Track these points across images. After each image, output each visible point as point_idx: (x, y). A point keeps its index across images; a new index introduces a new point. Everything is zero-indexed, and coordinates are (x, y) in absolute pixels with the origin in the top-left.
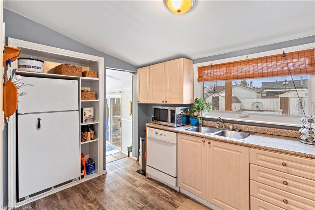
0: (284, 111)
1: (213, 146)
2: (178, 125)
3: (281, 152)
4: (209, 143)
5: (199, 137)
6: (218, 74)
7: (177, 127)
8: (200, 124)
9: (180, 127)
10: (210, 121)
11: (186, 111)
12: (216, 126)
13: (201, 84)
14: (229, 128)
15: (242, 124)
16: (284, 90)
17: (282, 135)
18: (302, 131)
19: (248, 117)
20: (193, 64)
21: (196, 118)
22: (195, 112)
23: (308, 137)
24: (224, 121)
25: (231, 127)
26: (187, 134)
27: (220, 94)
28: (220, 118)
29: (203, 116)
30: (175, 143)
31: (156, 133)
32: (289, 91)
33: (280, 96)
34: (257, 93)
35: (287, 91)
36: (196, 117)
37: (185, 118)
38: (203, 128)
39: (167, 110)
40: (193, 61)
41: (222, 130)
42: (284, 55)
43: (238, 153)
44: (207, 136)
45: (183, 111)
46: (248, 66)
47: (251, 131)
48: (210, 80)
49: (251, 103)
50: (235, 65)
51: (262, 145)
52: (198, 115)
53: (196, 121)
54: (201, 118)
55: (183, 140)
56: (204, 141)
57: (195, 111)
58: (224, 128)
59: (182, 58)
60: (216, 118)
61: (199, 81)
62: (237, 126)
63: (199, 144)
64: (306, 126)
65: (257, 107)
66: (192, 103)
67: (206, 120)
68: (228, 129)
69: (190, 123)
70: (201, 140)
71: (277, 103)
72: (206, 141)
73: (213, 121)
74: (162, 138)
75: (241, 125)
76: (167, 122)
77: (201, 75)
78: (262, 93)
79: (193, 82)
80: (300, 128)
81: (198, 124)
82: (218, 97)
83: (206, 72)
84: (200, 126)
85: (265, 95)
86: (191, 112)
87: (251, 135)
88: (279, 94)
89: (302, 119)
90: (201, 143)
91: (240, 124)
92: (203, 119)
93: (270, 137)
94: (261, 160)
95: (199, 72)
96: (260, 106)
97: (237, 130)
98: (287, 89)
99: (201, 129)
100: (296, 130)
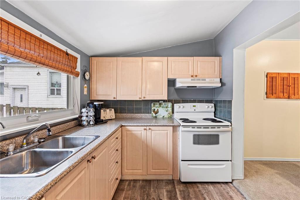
19: (37, 120)
42: (68, 55)
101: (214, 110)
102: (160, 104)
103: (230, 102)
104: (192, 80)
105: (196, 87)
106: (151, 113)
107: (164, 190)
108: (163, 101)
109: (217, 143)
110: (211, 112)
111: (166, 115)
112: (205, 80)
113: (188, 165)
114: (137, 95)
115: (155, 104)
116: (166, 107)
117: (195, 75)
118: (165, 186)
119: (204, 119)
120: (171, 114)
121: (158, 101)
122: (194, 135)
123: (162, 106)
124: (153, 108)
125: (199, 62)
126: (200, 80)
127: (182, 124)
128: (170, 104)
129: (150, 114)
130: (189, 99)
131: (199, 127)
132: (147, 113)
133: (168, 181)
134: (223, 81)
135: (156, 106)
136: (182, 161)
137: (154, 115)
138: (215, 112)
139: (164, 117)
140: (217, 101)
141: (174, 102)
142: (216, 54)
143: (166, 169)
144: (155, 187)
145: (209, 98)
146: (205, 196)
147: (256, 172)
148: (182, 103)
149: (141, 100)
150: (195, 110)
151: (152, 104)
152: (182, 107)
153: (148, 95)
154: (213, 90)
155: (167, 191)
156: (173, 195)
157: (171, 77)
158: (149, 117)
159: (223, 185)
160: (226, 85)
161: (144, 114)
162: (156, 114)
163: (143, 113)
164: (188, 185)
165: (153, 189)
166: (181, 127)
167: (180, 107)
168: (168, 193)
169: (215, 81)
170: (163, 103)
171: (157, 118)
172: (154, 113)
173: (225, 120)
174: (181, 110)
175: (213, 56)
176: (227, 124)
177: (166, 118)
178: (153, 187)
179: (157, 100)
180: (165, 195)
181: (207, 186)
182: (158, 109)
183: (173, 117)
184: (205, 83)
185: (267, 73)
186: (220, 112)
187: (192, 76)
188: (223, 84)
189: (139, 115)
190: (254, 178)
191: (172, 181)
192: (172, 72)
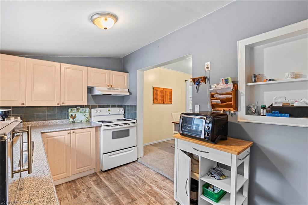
101: (124, 112)
102: (78, 110)
103: (135, 106)
104: (108, 89)
105: (111, 94)
106: (68, 118)
107: (91, 181)
108: (80, 107)
109: (128, 135)
110: (121, 114)
111: (84, 119)
112: (118, 89)
113: (109, 156)
114: (54, 101)
115: (73, 110)
116: (84, 112)
117: (110, 85)
118: (90, 179)
119: (117, 120)
120: (89, 118)
121: (76, 106)
122: (113, 132)
123: (80, 111)
124: (70, 114)
125: (113, 75)
126: (114, 89)
127: (103, 124)
128: (88, 110)
129: (67, 120)
130: (104, 105)
131: (116, 125)
132: (63, 119)
133: (91, 175)
134: (130, 91)
135: (73, 111)
136: (104, 154)
137: (72, 120)
138: (124, 114)
139: (82, 121)
140: (125, 106)
141: (91, 107)
142: (125, 71)
143: (90, 165)
144: (81, 183)
145: (119, 103)
146: (123, 173)
147: (149, 151)
148: (98, 108)
149: (59, 105)
150: (110, 113)
151: (69, 109)
152: (99, 111)
153: (67, 100)
154: (122, 98)
155: (94, 181)
156: (99, 181)
157: (90, 85)
158: (65, 123)
159: (132, 164)
160: (133, 94)
161: (60, 120)
162: (73, 119)
163: (58, 119)
164: (108, 172)
165: (80, 184)
166: (102, 127)
167: (97, 111)
168: (95, 182)
169: (125, 91)
170: (81, 109)
171: (74, 123)
172: (71, 119)
173: (132, 119)
174: (98, 114)
175: (122, 72)
176: (133, 121)
177: (84, 122)
178: (79, 183)
179: (74, 106)
180: (93, 184)
181: (122, 168)
182: (76, 114)
183: (91, 121)
184: (117, 92)
185: (154, 87)
186: (128, 114)
187: (108, 86)
188: (131, 94)
189: (53, 121)
190: (148, 154)
191: (95, 174)
192: (91, 81)
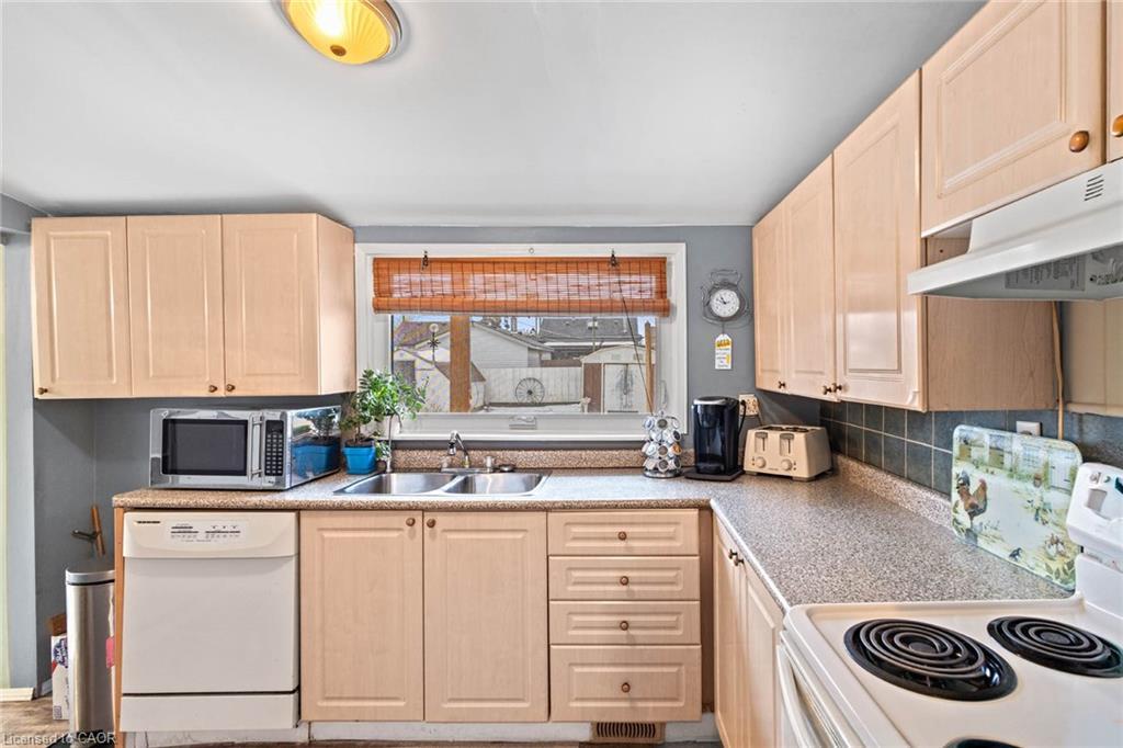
0: (592, 401)
1: (445, 531)
2: (297, 480)
3: (616, 507)
4: (432, 524)
5: (395, 509)
6: (448, 289)
7: (292, 488)
8: (385, 463)
9: (306, 486)
10: (420, 449)
11: (323, 421)
12: (441, 464)
13: (386, 320)
14: (483, 467)
15: (519, 450)
16: (591, 344)
17: (611, 465)
18: (649, 449)
19: (533, 427)
20: (355, 242)
21: (371, 446)
22: (365, 423)
23: (659, 461)
24: (468, 447)
25: (489, 462)
26: (345, 509)
27: (421, 353)
28: (458, 436)
29: (397, 435)
30: (292, 552)
31: (184, 530)
32: (600, 347)
33: (585, 360)
34: (530, 349)
35: (598, 348)
36: (369, 439)
37: (324, 449)
38: (396, 480)
39: (245, 423)
40: (354, 232)
41: (461, 474)
42: (614, 263)
43: (519, 536)
44: (424, 503)
45: (313, 421)
46: (533, 277)
47: (541, 465)
48: (421, 310)
49: (513, 379)
50: (499, 268)
51: (576, 499)
52: (375, 434)
53: (371, 456)
54: (387, 442)
55: (327, 535)
56: (414, 521)
57: (366, 421)
58: (467, 466)
59: (314, 216)
60: (446, 436)
61: (378, 309)
62: (506, 457)
63: (394, 535)
64: (654, 436)
65: (530, 392)
66: (349, 390)
67: (403, 449)
68: (477, 470)
69: (345, 467)
70: (400, 520)
71: (576, 380)
72: (419, 519)
73: (431, 449)
74: (218, 546)
75: (516, 453)
76: (243, 473)
77: (384, 287)
78: (540, 351)
79: (352, 309)
80: (644, 442)
81: (376, 467)
82: (413, 362)
83: (405, 277)
84: (384, 472)
85: (547, 357)
86: (348, 424)
87: (544, 478)
88: (582, 354)
89: (647, 423)
90: (399, 529)
91: (514, 449)
92: (396, 445)
93: (587, 475)
94: (575, 539)
95: (377, 276)
96: (538, 390)
97: (506, 469)
98: (597, 340)
99: (388, 481)
100: (635, 449)
111: (1033, 546)
116: (1037, 481)
120: (1072, 553)
123: (1007, 461)
128: (1065, 460)
135: (974, 453)
139: (1020, 562)
151: (957, 432)
153: (849, 370)
162: (972, 515)
171: (976, 543)
172: (962, 505)
187: (1080, 146)
